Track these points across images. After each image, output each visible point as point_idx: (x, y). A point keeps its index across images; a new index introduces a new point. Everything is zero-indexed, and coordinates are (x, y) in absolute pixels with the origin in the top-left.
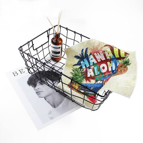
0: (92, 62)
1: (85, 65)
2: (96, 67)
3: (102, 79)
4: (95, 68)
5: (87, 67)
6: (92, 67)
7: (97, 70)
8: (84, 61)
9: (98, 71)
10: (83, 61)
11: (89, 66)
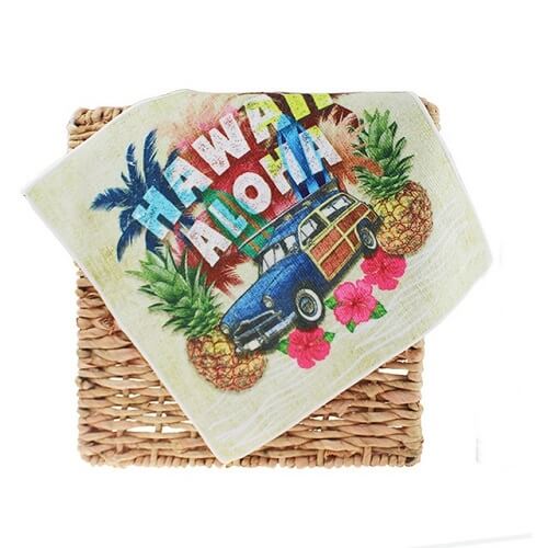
0: (190, 191)
1: (162, 219)
2: (217, 201)
3: (275, 240)
4: (217, 210)
5: (174, 221)
6: (199, 210)
7: (227, 211)
8: (146, 205)
9: (236, 217)
10: (140, 207)
11: (179, 213)
